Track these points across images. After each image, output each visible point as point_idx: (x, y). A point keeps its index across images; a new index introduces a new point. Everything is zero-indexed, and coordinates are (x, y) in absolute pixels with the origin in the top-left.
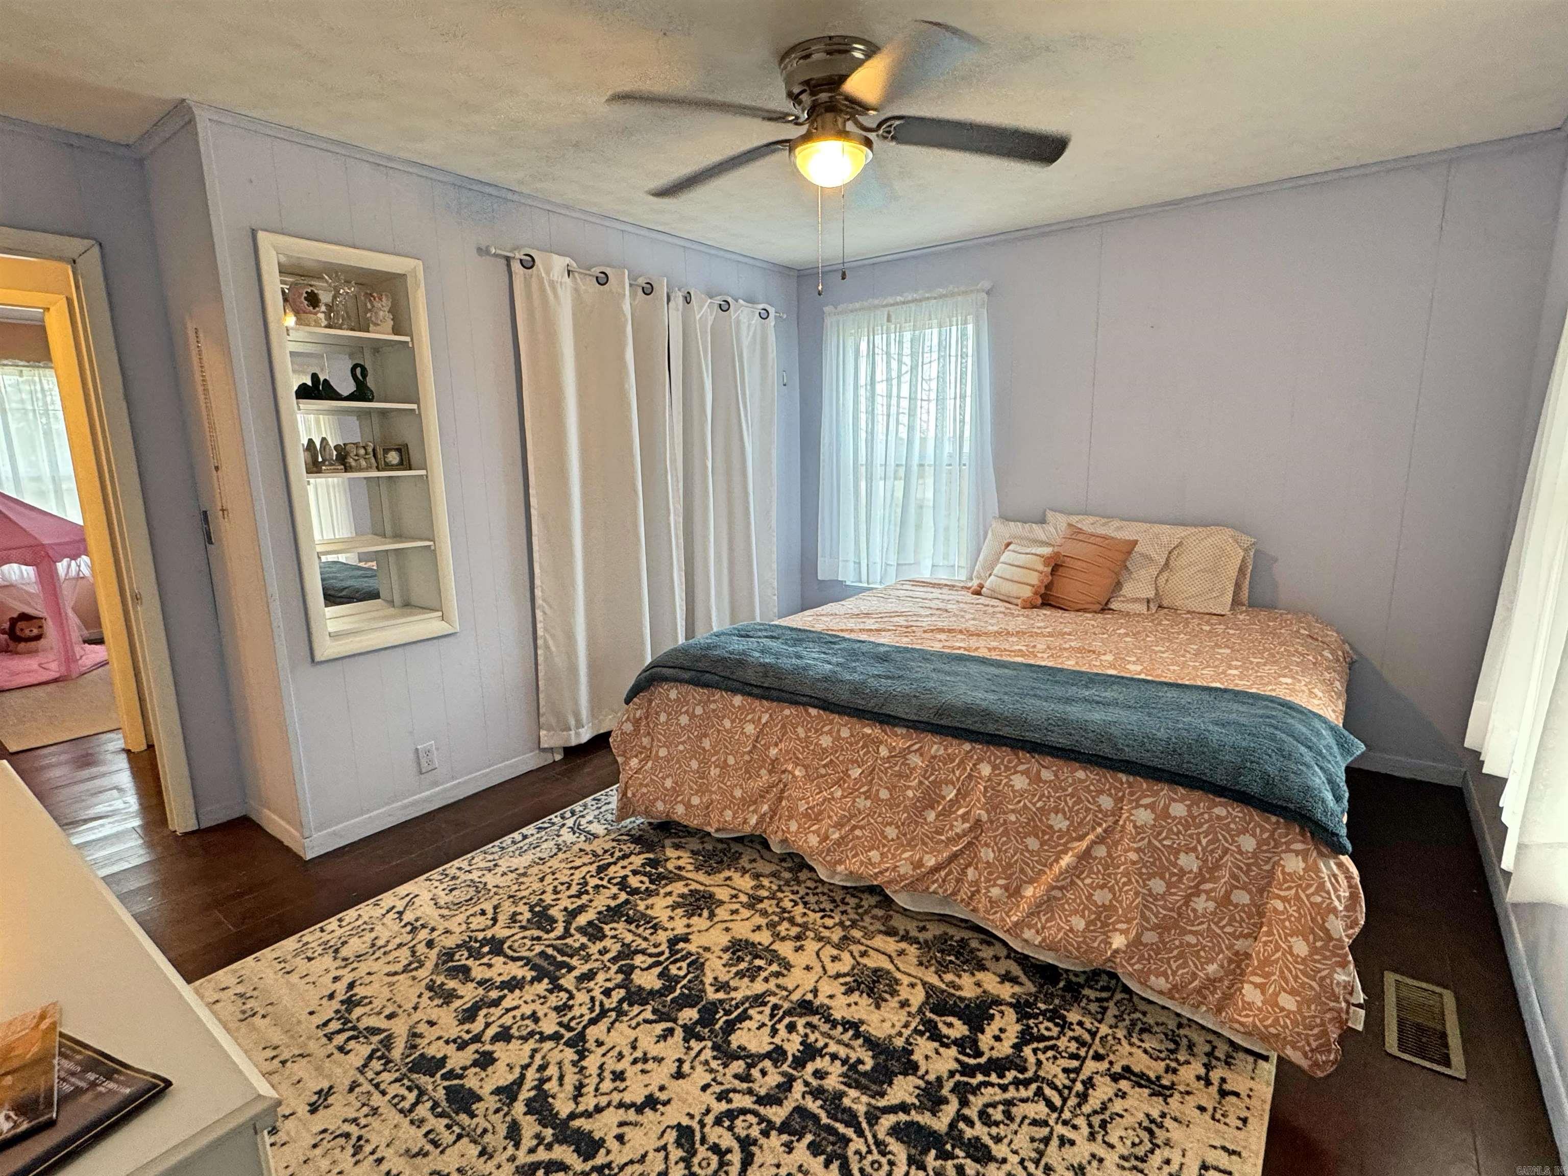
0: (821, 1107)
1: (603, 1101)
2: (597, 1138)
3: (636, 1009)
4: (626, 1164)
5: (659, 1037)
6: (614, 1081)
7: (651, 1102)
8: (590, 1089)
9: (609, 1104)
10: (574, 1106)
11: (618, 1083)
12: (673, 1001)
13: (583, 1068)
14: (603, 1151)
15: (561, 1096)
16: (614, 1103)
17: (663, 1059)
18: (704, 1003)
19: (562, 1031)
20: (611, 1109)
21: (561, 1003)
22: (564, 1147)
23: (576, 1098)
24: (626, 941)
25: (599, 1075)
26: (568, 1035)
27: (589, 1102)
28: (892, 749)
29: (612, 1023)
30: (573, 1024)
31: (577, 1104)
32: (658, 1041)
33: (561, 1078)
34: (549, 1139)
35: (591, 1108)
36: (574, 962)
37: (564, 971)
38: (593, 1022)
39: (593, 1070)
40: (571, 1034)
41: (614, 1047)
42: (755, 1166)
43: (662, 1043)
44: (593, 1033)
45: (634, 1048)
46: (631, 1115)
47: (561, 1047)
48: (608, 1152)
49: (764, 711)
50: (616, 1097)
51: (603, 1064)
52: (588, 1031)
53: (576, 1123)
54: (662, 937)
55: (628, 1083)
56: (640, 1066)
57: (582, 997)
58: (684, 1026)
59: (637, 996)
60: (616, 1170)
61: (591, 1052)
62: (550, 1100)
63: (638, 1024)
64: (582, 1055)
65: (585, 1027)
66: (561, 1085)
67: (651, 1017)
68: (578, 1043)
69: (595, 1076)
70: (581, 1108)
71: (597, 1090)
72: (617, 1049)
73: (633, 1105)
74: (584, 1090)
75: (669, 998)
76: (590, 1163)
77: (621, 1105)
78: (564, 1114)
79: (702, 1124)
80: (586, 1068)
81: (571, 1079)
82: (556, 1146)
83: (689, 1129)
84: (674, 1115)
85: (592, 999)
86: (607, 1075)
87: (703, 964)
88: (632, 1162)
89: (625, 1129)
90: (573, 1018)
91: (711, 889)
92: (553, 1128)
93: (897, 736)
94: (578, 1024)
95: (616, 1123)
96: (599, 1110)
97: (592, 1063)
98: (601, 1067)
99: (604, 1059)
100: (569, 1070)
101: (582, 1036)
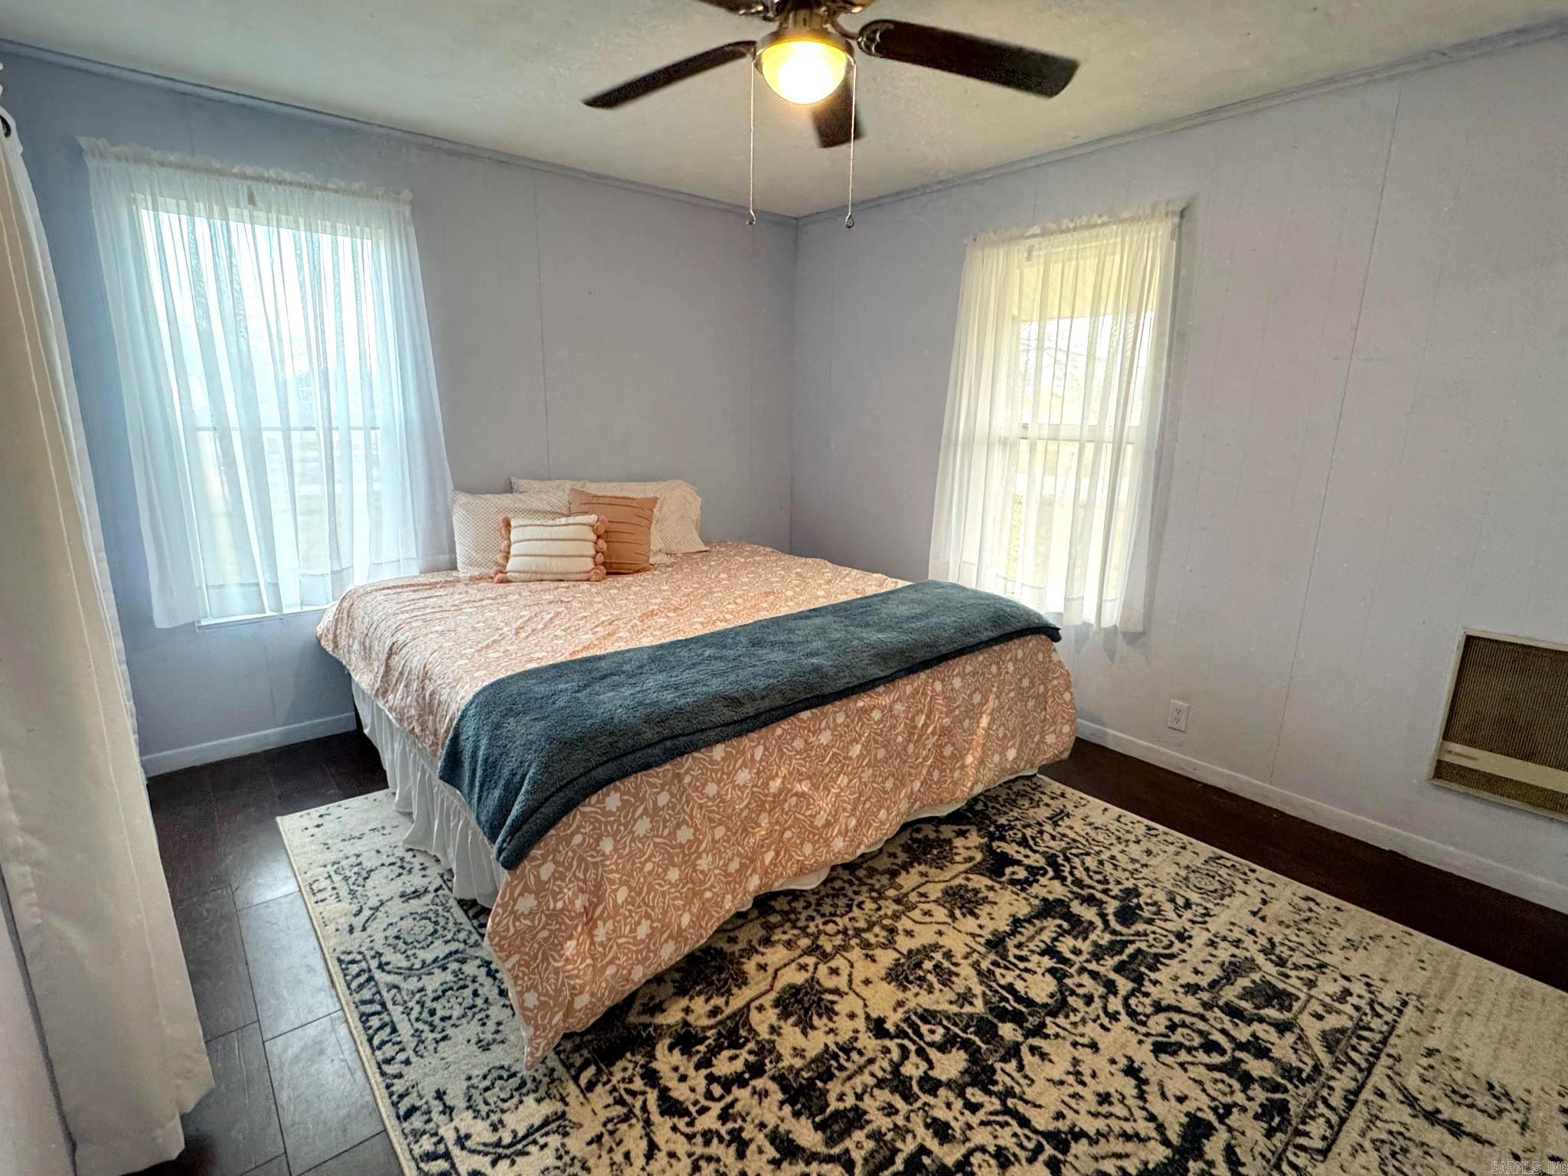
0: (1112, 957)
1: (1139, 1114)
2: (1187, 1119)
3: (999, 1077)
4: (1209, 1095)
5: (1043, 1060)
6: (1111, 1104)
7: (1131, 1071)
8: (1128, 1127)
9: (1144, 1109)
10: (1153, 1142)
11: (1114, 1100)
12: (986, 1042)
13: (1098, 1132)
14: (1199, 1114)
15: (1143, 1155)
16: (1141, 1104)
17: (1074, 1058)
18: (990, 1017)
19: (1043, 1157)
20: (1147, 1106)
21: (993, 1162)
22: (1207, 1149)
23: (1144, 1140)
24: (871, 1081)
25: (1106, 1117)
26: (1049, 1150)
27: (1145, 1128)
28: (882, 709)
29: (1027, 1102)
30: (1031, 1145)
31: (1149, 1139)
32: (1050, 1061)
33: (1119, 1156)
34: (1201, 1165)
35: (1152, 1125)
36: (908, 1147)
37: (926, 1160)
38: (1024, 1122)
39: (1100, 1124)
40: (1047, 1146)
41: (1063, 1102)
42: (1179, 1005)
43: (1052, 1057)
44: (1042, 1121)
45: (1062, 1083)
46: (1152, 1090)
47: (1070, 1158)
48: (1200, 1109)
49: (755, 746)
50: (1131, 1101)
51: (1090, 1112)
52: (1040, 1128)
53: (1175, 1139)
54: (868, 1043)
55: (1112, 1091)
56: (1087, 1079)
57: (981, 1136)
58: (1026, 1037)
59: (980, 1075)
60: (1217, 1103)
61: (1075, 1126)
62: (1151, 1166)
63: (1026, 1077)
64: (1078, 1135)
65: (1035, 1131)
66: (1127, 1156)
67: (1014, 1063)
68: (1062, 1141)
69: (1108, 1121)
70: (1154, 1134)
71: (1126, 1120)
72: (1067, 1099)
73: (1138, 1087)
74: (1130, 1131)
75: (984, 1047)
76: (1216, 1124)
77: (1142, 1096)
78: (1168, 1152)
79: (1147, 1035)
80: (1098, 1130)
81: (1118, 1146)
82: (1208, 1157)
83: (1155, 1044)
84: (1143, 1055)
85: (983, 1123)
86: (1105, 1109)
87: (926, 1010)
88: (1204, 1090)
89: (1169, 1094)
90: (1021, 1146)
91: (779, 985)
92: (1187, 1161)
93: (881, 695)
94: (1029, 1138)
95: (1165, 1103)
96: (1152, 1118)
97: (1090, 1125)
98: (1096, 1115)
99: (1083, 1112)
100: (1103, 1148)
101: (1052, 1136)
